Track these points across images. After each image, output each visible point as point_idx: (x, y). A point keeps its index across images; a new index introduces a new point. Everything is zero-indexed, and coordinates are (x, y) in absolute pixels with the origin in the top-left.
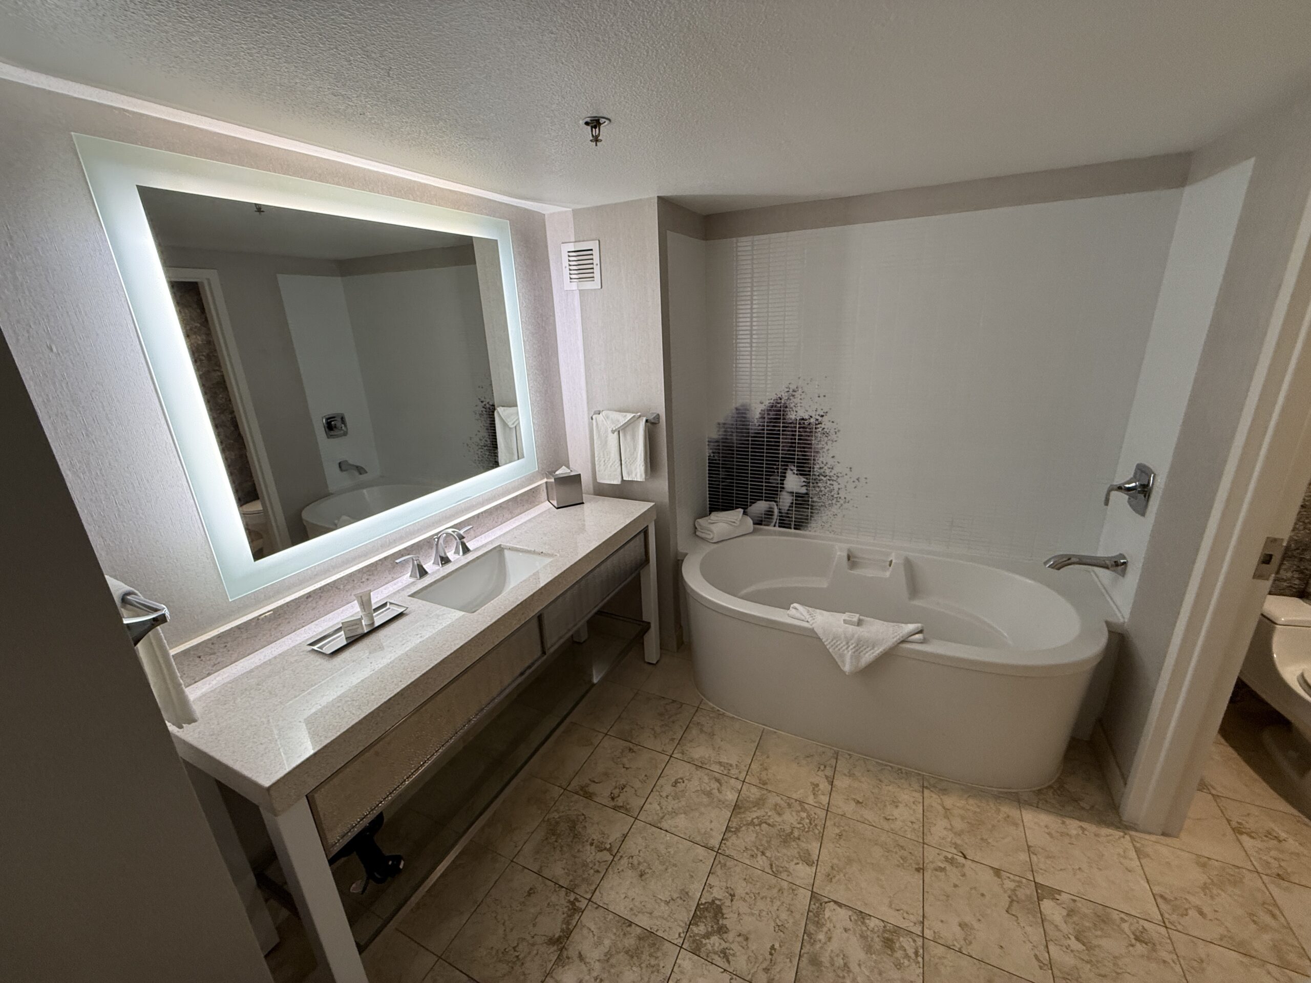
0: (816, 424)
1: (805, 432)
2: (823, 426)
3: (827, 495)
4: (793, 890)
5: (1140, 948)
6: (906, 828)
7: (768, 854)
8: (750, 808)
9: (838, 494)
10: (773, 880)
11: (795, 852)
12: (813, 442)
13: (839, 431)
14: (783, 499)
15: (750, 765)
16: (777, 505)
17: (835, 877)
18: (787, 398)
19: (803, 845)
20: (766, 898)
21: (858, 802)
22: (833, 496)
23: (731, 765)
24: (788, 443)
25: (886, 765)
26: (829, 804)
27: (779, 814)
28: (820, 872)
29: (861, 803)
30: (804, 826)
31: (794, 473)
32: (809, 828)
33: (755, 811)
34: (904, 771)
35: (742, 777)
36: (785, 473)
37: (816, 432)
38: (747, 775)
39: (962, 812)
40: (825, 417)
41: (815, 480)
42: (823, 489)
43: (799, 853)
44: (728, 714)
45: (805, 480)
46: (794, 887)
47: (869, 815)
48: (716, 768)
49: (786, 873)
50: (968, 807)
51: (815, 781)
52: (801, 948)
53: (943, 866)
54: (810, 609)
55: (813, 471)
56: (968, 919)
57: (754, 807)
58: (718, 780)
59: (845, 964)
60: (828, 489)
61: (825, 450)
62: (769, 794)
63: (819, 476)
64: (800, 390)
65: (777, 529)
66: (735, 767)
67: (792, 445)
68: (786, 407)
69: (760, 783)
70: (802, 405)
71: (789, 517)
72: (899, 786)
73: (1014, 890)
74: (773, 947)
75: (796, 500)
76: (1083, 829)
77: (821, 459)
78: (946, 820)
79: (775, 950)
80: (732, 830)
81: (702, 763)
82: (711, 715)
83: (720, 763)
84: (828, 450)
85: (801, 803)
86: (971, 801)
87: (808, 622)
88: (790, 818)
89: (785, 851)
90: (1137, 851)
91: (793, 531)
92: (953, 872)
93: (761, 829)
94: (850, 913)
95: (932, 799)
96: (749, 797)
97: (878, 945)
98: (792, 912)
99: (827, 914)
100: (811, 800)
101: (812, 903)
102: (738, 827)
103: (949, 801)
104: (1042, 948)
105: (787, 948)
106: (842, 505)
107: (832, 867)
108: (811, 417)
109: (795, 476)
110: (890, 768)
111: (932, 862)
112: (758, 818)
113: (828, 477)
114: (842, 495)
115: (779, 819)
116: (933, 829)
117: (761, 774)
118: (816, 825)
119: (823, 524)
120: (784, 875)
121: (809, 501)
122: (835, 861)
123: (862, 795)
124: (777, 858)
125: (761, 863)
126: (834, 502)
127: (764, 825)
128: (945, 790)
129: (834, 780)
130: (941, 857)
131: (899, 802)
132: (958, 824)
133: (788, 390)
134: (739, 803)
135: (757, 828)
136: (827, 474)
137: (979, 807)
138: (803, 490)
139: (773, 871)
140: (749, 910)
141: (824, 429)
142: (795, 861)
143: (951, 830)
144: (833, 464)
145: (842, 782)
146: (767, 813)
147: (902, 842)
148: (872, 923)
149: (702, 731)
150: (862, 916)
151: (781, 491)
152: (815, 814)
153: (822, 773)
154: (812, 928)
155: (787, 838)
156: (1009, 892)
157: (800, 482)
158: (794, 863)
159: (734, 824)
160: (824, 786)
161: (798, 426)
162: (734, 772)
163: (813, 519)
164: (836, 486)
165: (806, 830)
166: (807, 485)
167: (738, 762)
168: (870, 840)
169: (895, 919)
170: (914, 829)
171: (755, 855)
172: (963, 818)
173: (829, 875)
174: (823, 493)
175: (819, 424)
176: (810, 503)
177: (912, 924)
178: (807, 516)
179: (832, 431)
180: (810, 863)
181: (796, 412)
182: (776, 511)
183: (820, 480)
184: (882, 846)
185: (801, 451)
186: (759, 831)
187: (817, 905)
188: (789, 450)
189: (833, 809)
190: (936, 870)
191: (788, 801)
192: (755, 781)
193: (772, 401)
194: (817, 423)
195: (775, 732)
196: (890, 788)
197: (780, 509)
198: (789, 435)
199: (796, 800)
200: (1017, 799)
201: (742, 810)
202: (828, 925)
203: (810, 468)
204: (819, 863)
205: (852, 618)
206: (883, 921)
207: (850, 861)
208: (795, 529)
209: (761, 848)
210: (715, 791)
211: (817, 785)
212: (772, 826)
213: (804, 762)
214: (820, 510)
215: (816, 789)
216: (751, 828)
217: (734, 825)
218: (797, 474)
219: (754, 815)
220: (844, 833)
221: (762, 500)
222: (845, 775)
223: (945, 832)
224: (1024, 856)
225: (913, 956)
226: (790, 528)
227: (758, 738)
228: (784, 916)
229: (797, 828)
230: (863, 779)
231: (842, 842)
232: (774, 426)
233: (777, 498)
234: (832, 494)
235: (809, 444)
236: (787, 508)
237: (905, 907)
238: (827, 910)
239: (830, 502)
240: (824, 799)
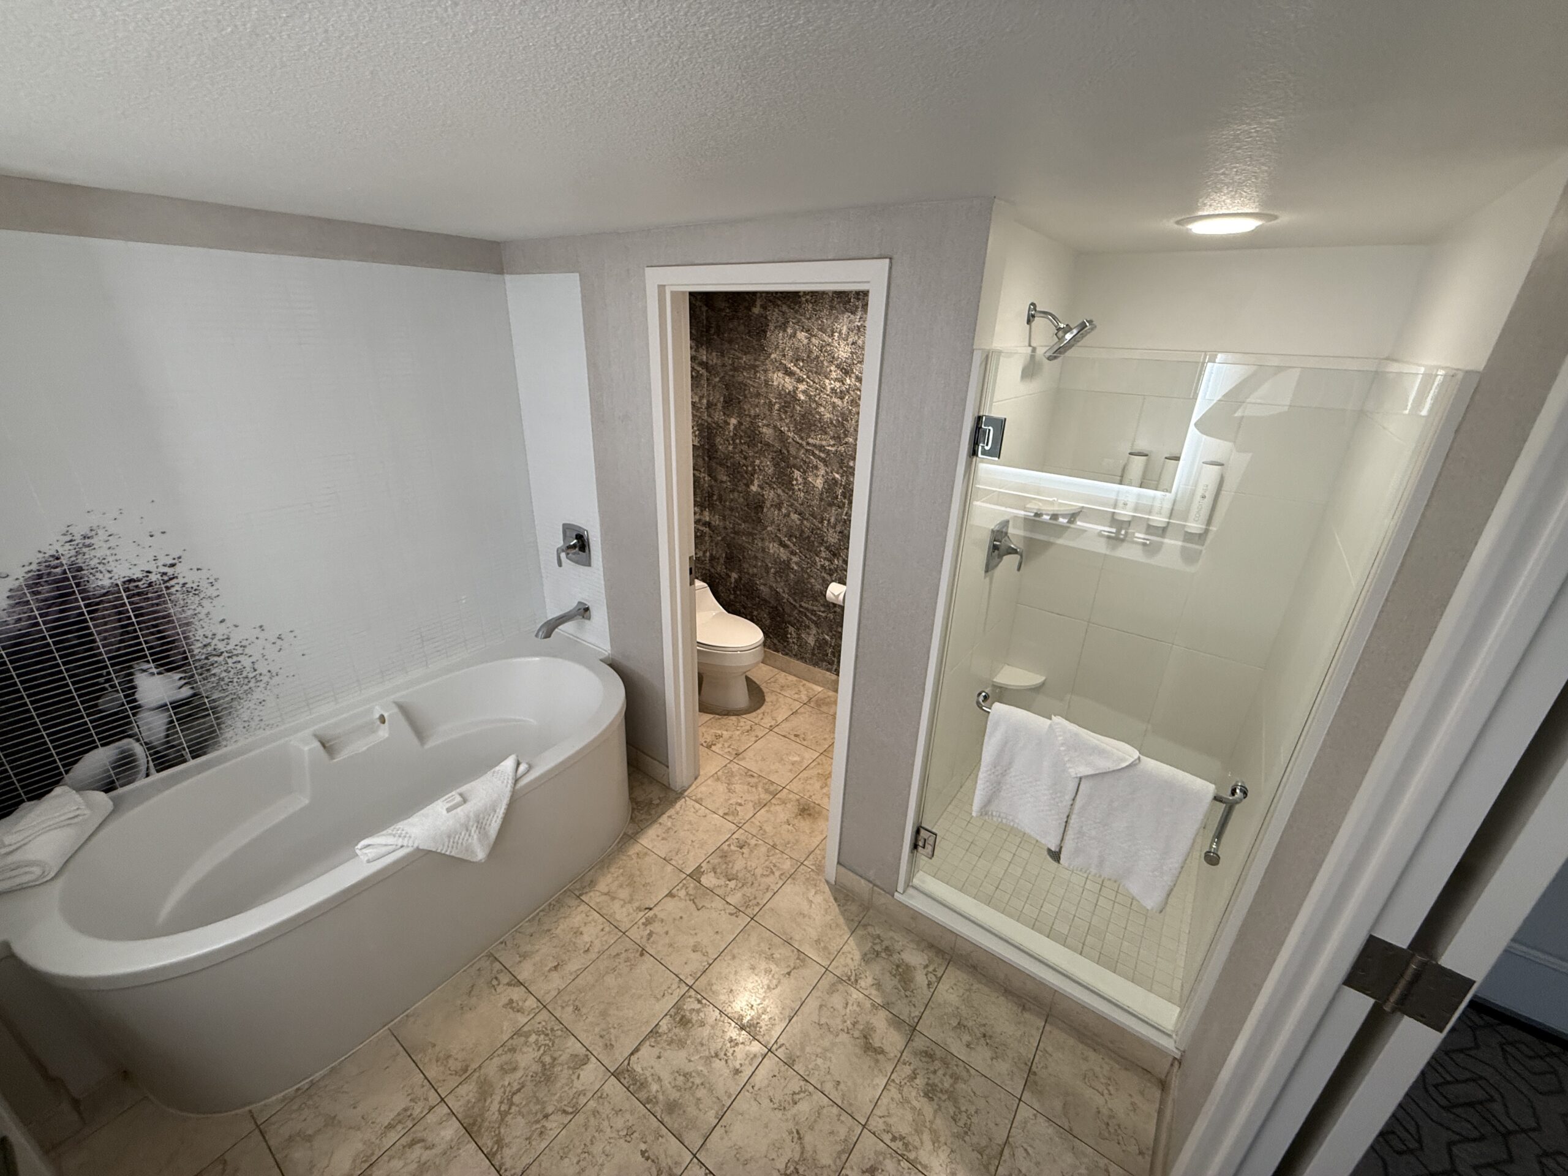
0: (165, 582)
1: (148, 599)
2: (181, 581)
3: (235, 680)
4: (601, 1097)
5: (745, 850)
6: (604, 939)
7: (550, 1109)
8: (484, 1107)
9: (255, 670)
10: (580, 1118)
11: (566, 1072)
12: (172, 611)
13: (216, 580)
14: (147, 723)
15: (426, 1078)
16: (138, 740)
17: (610, 1040)
18: (73, 553)
19: (564, 1057)
20: (594, 1137)
21: (556, 967)
22: (247, 677)
23: (405, 1110)
24: (115, 628)
25: (538, 914)
26: (538, 1000)
27: (515, 1069)
28: (599, 1054)
29: (558, 964)
30: (545, 1045)
31: (153, 674)
32: (550, 1039)
33: (492, 1102)
34: (554, 902)
35: (433, 1098)
36: (131, 681)
37: (169, 594)
38: (436, 1091)
39: (616, 883)
40: (178, 565)
41: (202, 668)
42: (224, 674)
43: (569, 1068)
44: (317, 1076)
45: (183, 675)
46: (599, 1094)
47: (573, 966)
48: (393, 1136)
49: (581, 1097)
50: (615, 875)
51: (504, 1000)
52: (656, 1117)
53: (648, 932)
54: (389, 831)
55: (192, 656)
56: (692, 941)
57: (485, 1101)
58: (412, 1144)
59: (684, 1076)
60: (233, 671)
61: (201, 616)
62: (482, 1071)
63: (207, 658)
64: (101, 532)
65: (156, 777)
66: (412, 1104)
67: (126, 628)
68: (80, 569)
69: (460, 1076)
70: (117, 557)
71: (173, 747)
72: (565, 918)
73: (687, 894)
74: (643, 1153)
75: (175, 714)
76: (670, 817)
77: (200, 632)
78: (616, 901)
79: (646, 1151)
80: (494, 1150)
81: (365, 1161)
82: (295, 1107)
83: (390, 1127)
84: (208, 614)
85: (518, 1033)
86: (612, 870)
87: (402, 847)
88: (527, 1058)
89: (559, 1085)
90: (696, 801)
91: (192, 763)
92: (656, 927)
93: (517, 1106)
94: (648, 1043)
95: (594, 897)
96: (469, 1102)
97: (680, 1032)
98: (621, 1110)
99: (639, 1069)
100: (522, 1019)
101: (622, 1080)
102: (495, 1139)
103: (602, 886)
104: (727, 906)
105: (650, 1134)
106: (268, 684)
107: (601, 1037)
108: (149, 572)
109: (157, 677)
110: (542, 914)
111: (642, 938)
112: (501, 1102)
113: (226, 654)
114: (262, 668)
115: (519, 1074)
116: (618, 917)
117: (449, 1069)
118: (552, 1030)
119: (246, 724)
120: (583, 1100)
121: (204, 704)
122: (597, 1030)
123: (551, 958)
124: (560, 1100)
125: (554, 1125)
126: (252, 684)
127: (516, 1099)
128: (592, 881)
129: (518, 977)
130: (642, 927)
131: (578, 928)
132: (624, 894)
133: (69, 538)
134: (466, 1122)
135: (514, 1109)
136: (223, 650)
137: (619, 868)
138: (186, 692)
139: (571, 1113)
140: (596, 1167)
141: (184, 584)
142: (574, 1077)
143: (625, 903)
144: (226, 632)
145: (525, 972)
146: (503, 1086)
147: (613, 951)
148: (664, 1026)
149: (309, 1139)
150: (654, 1032)
151: (134, 715)
152: (540, 1023)
153: (501, 986)
154: (643, 1095)
155: (546, 1075)
156: (687, 898)
157: (174, 681)
158: (576, 1080)
159: (488, 1142)
160: (517, 993)
161: (124, 595)
162: (417, 1111)
163: (223, 726)
164: (246, 662)
165: (550, 1044)
166: (190, 681)
167: (408, 1095)
168: (597, 981)
169: (669, 1003)
170: (609, 932)
171: (543, 1130)
172: (621, 886)
173: (606, 1045)
174: (227, 680)
175: (171, 579)
176: (208, 706)
177: (678, 990)
178: (212, 726)
179: (204, 584)
180: (585, 1061)
181: (109, 572)
182: (139, 750)
183: (212, 664)
184: (607, 973)
185: (152, 634)
186: (517, 1109)
187: (626, 1076)
188: (121, 641)
189: (548, 999)
190: (649, 939)
191: (506, 1049)
192: (453, 1082)
193: (34, 567)
194: (166, 578)
195: (407, 1016)
196: (561, 927)
197: (146, 744)
198: (109, 615)
199: (512, 1038)
200: (628, 837)
201: (479, 1120)
202: (648, 1074)
203: (185, 652)
204: (590, 1049)
205: (453, 800)
206: (666, 1015)
207: (604, 1014)
208: (193, 758)
209: (539, 1116)
210: (427, 1155)
211: (511, 1001)
212: (523, 1087)
213: (474, 1000)
214: (231, 707)
215: (514, 1005)
216: (509, 1118)
217: (490, 1143)
218: (159, 673)
219: (495, 1107)
220: (577, 1003)
221: (97, 747)
222: (520, 962)
223: (624, 909)
224: (669, 868)
225: (699, 1006)
226: (185, 761)
227: (398, 1044)
228: (619, 1123)
229: (542, 1055)
230: (537, 947)
231: (584, 1011)
232: (62, 611)
233: (131, 729)
234: (245, 674)
235: (164, 617)
236: (163, 734)
237: (664, 987)
238: (635, 1067)
239: (246, 688)
240: (531, 1002)
